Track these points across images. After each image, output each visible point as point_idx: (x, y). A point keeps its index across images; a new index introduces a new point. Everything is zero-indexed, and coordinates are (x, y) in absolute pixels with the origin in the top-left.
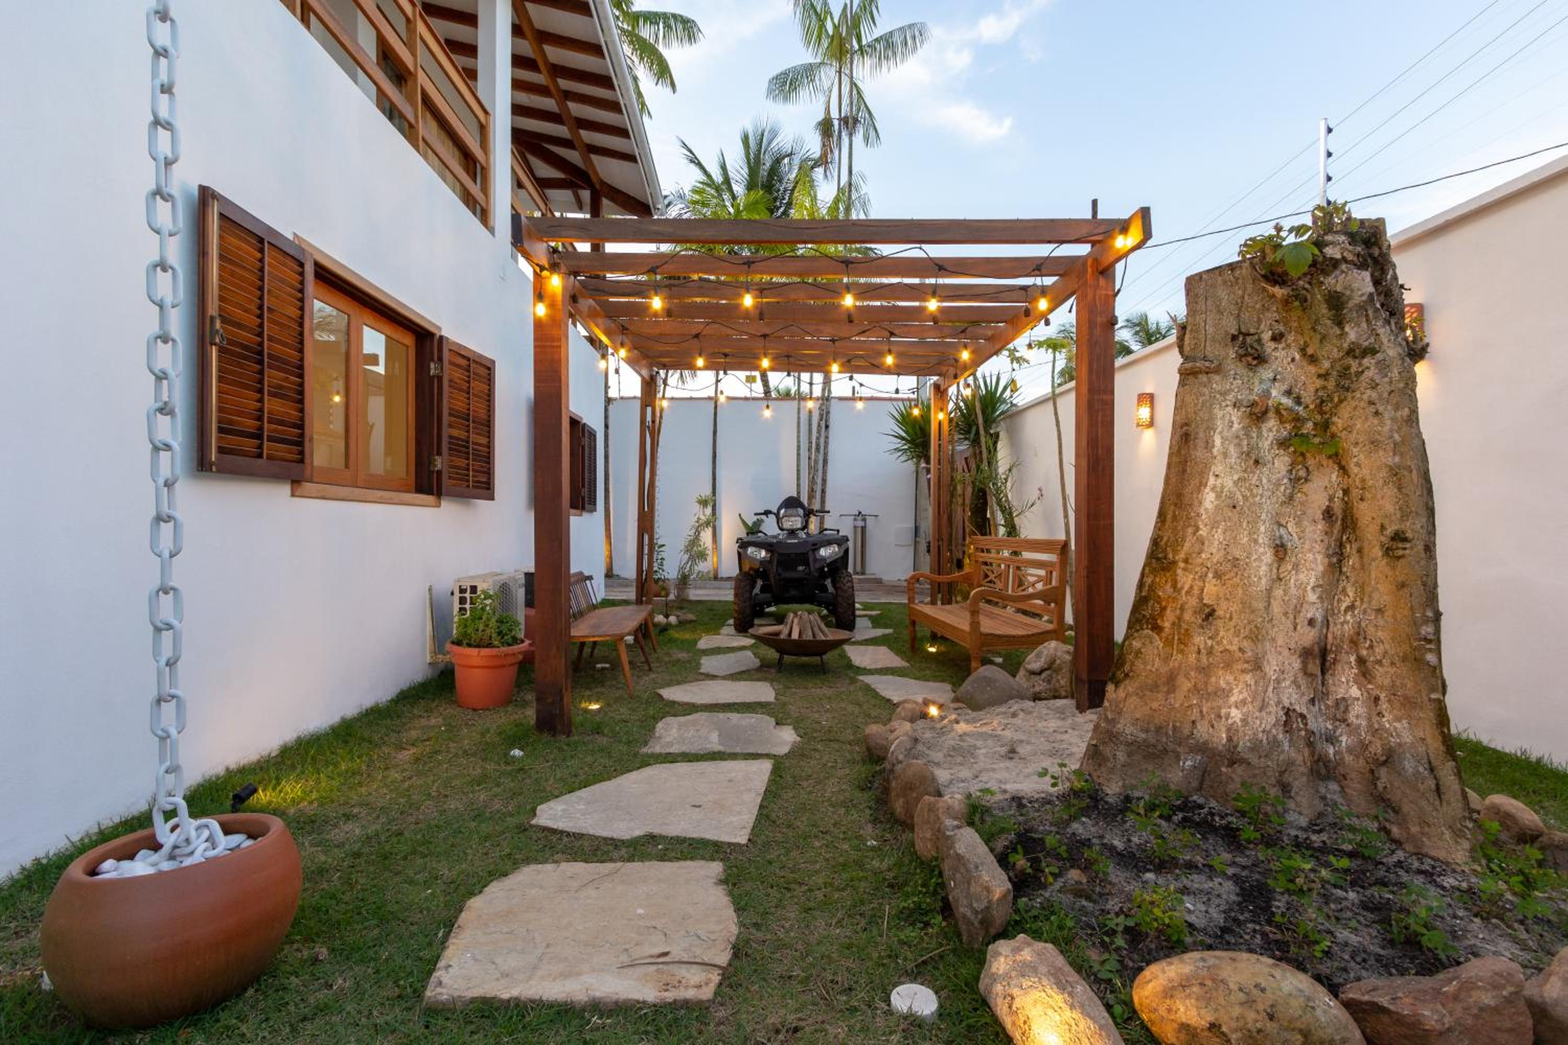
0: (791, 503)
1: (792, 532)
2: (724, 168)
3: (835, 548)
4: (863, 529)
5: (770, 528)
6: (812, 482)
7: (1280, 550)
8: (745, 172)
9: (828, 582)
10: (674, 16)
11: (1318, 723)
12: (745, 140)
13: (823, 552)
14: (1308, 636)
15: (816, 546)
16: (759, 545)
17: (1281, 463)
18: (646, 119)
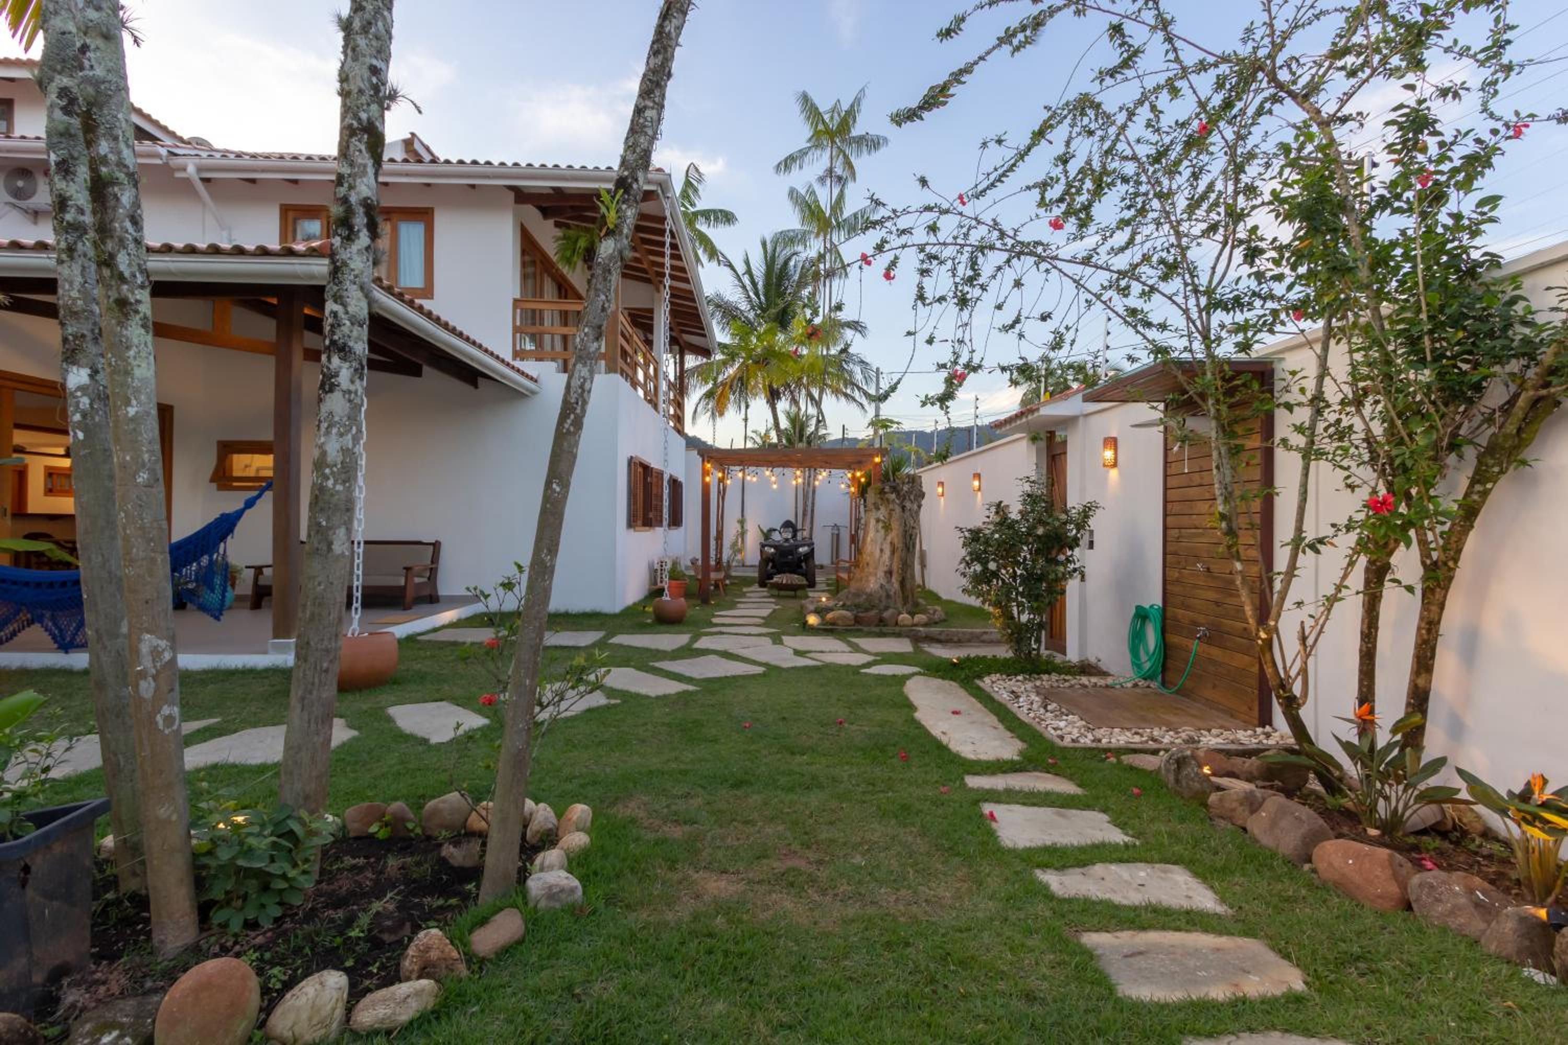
0: (787, 524)
1: (787, 540)
2: (747, 263)
3: (806, 548)
4: (838, 535)
5: (776, 537)
6: (805, 505)
7: (882, 550)
8: (763, 269)
9: (803, 564)
10: (721, 211)
11: (887, 586)
12: (764, 244)
13: (801, 550)
14: (886, 569)
15: (797, 547)
16: (771, 546)
17: (882, 532)
18: (700, 267)
